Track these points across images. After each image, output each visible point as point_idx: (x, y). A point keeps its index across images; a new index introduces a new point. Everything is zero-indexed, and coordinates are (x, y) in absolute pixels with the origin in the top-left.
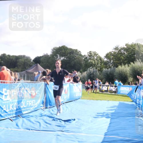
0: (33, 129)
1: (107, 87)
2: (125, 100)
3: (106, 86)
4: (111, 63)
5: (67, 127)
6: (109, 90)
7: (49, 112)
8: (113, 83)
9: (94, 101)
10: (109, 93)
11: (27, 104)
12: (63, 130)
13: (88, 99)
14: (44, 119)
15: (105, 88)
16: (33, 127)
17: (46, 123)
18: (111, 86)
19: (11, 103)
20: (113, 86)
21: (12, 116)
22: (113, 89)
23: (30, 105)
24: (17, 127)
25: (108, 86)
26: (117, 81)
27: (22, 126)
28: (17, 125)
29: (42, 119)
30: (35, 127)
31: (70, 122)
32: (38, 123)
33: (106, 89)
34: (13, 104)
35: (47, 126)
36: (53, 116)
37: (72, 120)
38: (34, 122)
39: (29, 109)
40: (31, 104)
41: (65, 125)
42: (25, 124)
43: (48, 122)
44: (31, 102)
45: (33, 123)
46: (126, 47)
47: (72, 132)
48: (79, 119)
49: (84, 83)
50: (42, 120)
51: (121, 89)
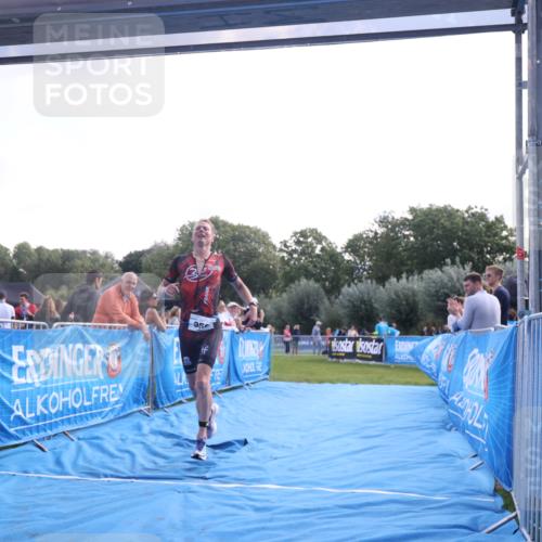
0: (108, 472)
1: (351, 344)
2: (409, 379)
3: (350, 339)
4: (364, 270)
5: (222, 464)
6: (358, 351)
7: (167, 420)
8: (371, 330)
9: (311, 385)
10: (360, 362)
11: (94, 396)
12: (208, 475)
13: (291, 381)
14: (149, 443)
15: (345, 347)
16: (110, 468)
17: (155, 454)
18: (364, 340)
19: (38, 394)
20: (371, 340)
21: (43, 434)
22: (373, 348)
23: (104, 398)
24: (58, 469)
25: (356, 339)
26: (383, 325)
27: (75, 464)
28: (59, 462)
29: (142, 443)
30: (115, 466)
31: (230, 448)
32: (126, 455)
33: (350, 349)
34: (46, 396)
35: (155, 463)
36: (176, 433)
37: (237, 445)
38: (116, 453)
39: (100, 413)
40: (105, 395)
41: (215, 460)
42: (85, 458)
43: (160, 450)
44: (105, 390)
45: (112, 456)
46: (410, 217)
47: (237, 480)
48: (259, 441)
49: (282, 333)
50: (141, 446)
51: (397, 350)
